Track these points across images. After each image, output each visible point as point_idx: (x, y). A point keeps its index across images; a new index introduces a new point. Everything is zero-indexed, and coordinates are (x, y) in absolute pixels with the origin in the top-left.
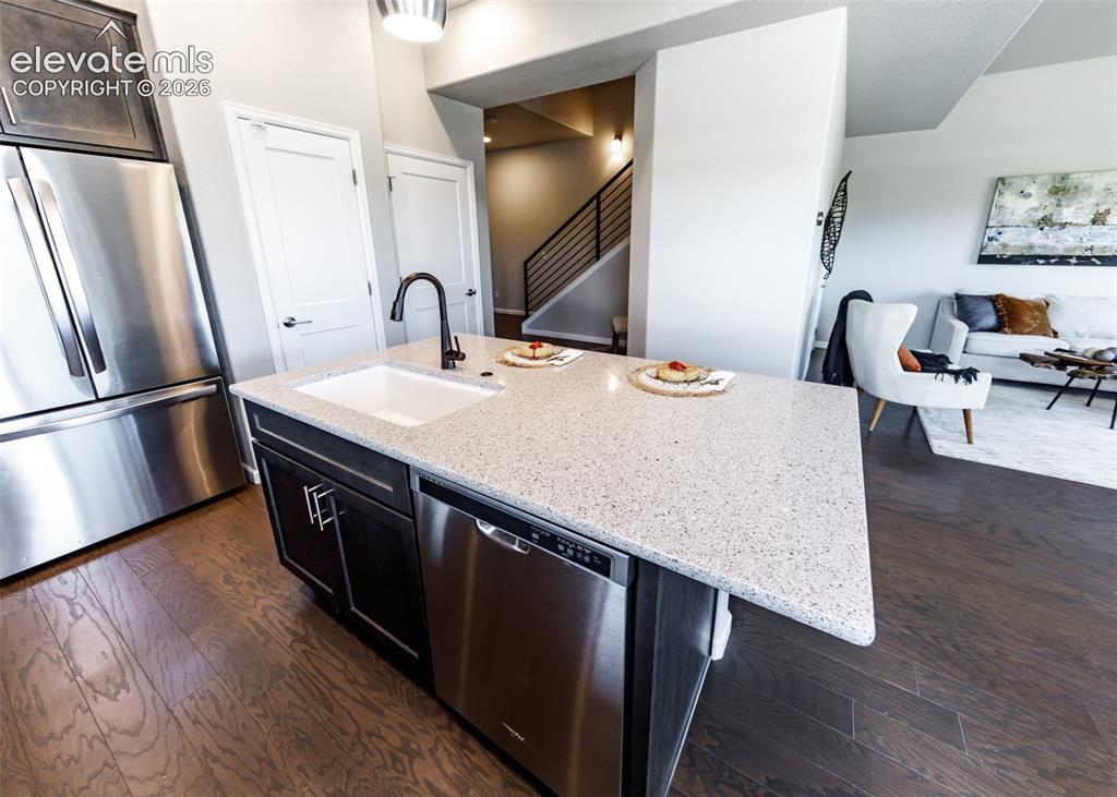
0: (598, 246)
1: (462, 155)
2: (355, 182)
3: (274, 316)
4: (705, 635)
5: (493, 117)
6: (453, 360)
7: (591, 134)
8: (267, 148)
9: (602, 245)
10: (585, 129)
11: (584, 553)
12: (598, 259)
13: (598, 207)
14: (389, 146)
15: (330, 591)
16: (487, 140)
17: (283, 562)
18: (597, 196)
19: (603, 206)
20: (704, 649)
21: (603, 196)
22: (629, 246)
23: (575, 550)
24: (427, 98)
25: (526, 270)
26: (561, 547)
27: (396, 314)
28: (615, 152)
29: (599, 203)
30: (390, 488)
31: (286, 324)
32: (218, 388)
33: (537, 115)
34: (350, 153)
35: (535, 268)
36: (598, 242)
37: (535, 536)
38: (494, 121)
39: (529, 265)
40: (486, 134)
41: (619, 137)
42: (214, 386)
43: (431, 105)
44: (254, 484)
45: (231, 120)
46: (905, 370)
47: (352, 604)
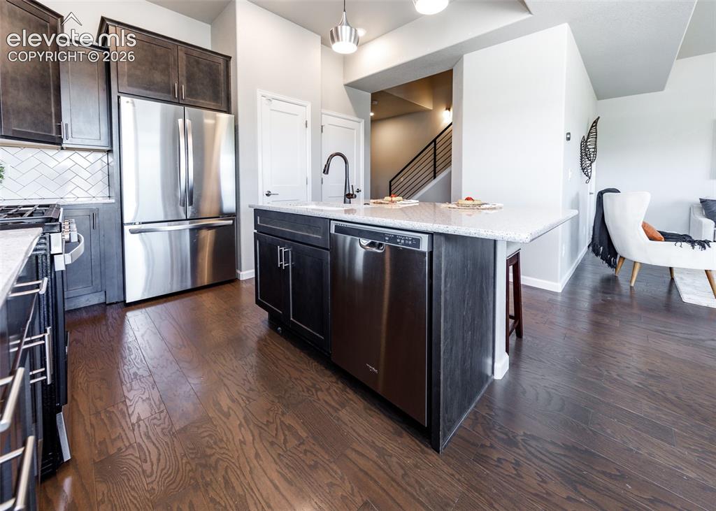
0: (435, 170)
1: (359, 116)
2: (306, 127)
3: (262, 191)
4: (489, 361)
5: (375, 100)
6: (350, 198)
7: (431, 108)
8: (272, 110)
9: (437, 169)
10: (427, 105)
11: (409, 240)
12: (435, 177)
13: (435, 147)
14: (323, 111)
15: (280, 312)
16: (372, 114)
17: (258, 302)
18: (434, 141)
19: (438, 146)
20: (489, 373)
21: (438, 140)
22: (451, 172)
23: (405, 240)
24: (343, 88)
25: (390, 186)
26: (398, 240)
27: (326, 171)
28: (445, 117)
29: (435, 145)
30: (320, 237)
31: (267, 195)
32: (233, 222)
33: (400, 98)
34: (306, 113)
35: (396, 185)
36: (435, 168)
37: (387, 238)
38: (376, 103)
39: (392, 183)
40: (372, 110)
41: (449, 109)
42: (231, 222)
43: (345, 92)
44: (239, 280)
45: (259, 97)
46: (650, 239)
47: (291, 316)
